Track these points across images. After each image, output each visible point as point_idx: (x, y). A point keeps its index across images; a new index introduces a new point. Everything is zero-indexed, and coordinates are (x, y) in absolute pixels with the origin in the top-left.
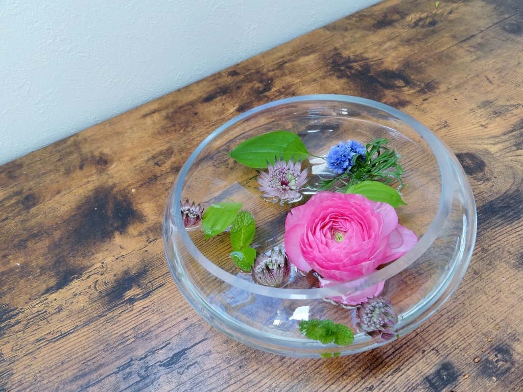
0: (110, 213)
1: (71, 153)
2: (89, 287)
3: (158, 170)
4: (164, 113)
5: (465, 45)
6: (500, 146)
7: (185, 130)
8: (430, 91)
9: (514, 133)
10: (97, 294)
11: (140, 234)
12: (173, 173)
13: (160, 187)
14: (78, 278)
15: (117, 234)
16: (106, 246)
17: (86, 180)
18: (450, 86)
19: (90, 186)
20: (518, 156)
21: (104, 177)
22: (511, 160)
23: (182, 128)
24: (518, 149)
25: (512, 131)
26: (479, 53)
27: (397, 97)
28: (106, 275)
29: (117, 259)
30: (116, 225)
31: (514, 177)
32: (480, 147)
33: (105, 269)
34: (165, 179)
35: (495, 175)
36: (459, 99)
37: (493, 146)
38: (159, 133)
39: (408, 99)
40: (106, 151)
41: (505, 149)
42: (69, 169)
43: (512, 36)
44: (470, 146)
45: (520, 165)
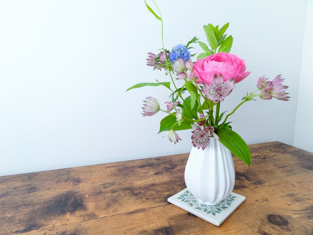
0: (70, 203)
1: (64, 175)
3: (104, 190)
4: (117, 168)
5: (281, 169)
7: (125, 176)
8: (259, 184)
11: (81, 216)
12: (111, 192)
13: (102, 197)
14: (36, 229)
15: (68, 213)
16: (60, 217)
17: (65, 187)
18: (271, 184)
19: (66, 190)
20: (309, 222)
21: (75, 187)
22: (305, 224)
23: (124, 175)
24: (309, 219)
25: (306, 210)
26: (288, 174)
27: (241, 183)
28: (52, 231)
29: (63, 225)
30: (70, 209)
31: (306, 232)
32: (286, 214)
33: (53, 228)
34: (106, 194)
35: (295, 229)
36: (275, 190)
37: (294, 215)
38: (111, 175)
39: (246, 185)
40: (82, 177)
42: (60, 181)
43: (306, 170)
44: (280, 212)
45: (310, 227)
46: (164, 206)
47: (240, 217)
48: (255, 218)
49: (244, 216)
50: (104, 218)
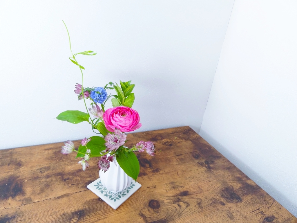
0: (12, 188)
1: (7, 157)
3: (40, 175)
4: (54, 151)
5: (177, 157)
6: (168, 201)
7: (59, 161)
8: (156, 172)
9: (176, 197)
11: (20, 201)
12: (46, 178)
13: (37, 182)
15: (10, 198)
16: (4, 202)
17: (8, 171)
18: (164, 172)
19: (9, 174)
21: (17, 171)
22: (169, 207)
23: (58, 159)
24: (174, 204)
25: (175, 196)
26: (180, 162)
27: (144, 171)
29: (6, 209)
30: (12, 194)
31: (167, 214)
32: (162, 199)
34: (41, 179)
35: (161, 211)
36: (164, 178)
37: (166, 200)
38: (48, 159)
39: (147, 173)
40: (23, 160)
41: (170, 202)
42: (3, 164)
43: (194, 159)
44: (159, 198)
45: (171, 210)
46: (83, 192)
47: (132, 202)
48: (141, 203)
49: (135, 201)
50: (37, 202)
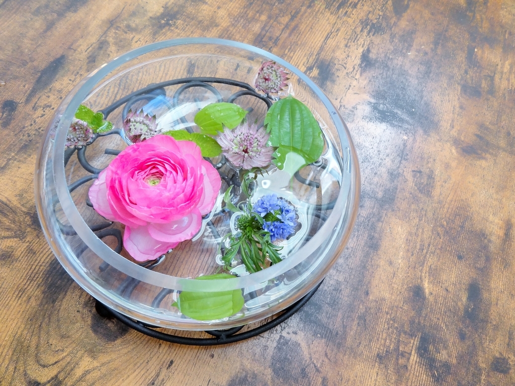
0: (398, 111)
2: (346, 64)
3: (410, 166)
10: (336, 62)
14: (360, 65)
15: (372, 100)
16: (369, 90)
17: (457, 128)
19: (444, 124)
20: (56, 363)
21: (446, 138)
23: (450, 228)
28: (344, 74)
29: (350, 86)
30: (382, 106)
33: (350, 76)
34: (393, 161)
35: (79, 316)
37: (87, 369)
41: (72, 370)
42: (486, 130)
